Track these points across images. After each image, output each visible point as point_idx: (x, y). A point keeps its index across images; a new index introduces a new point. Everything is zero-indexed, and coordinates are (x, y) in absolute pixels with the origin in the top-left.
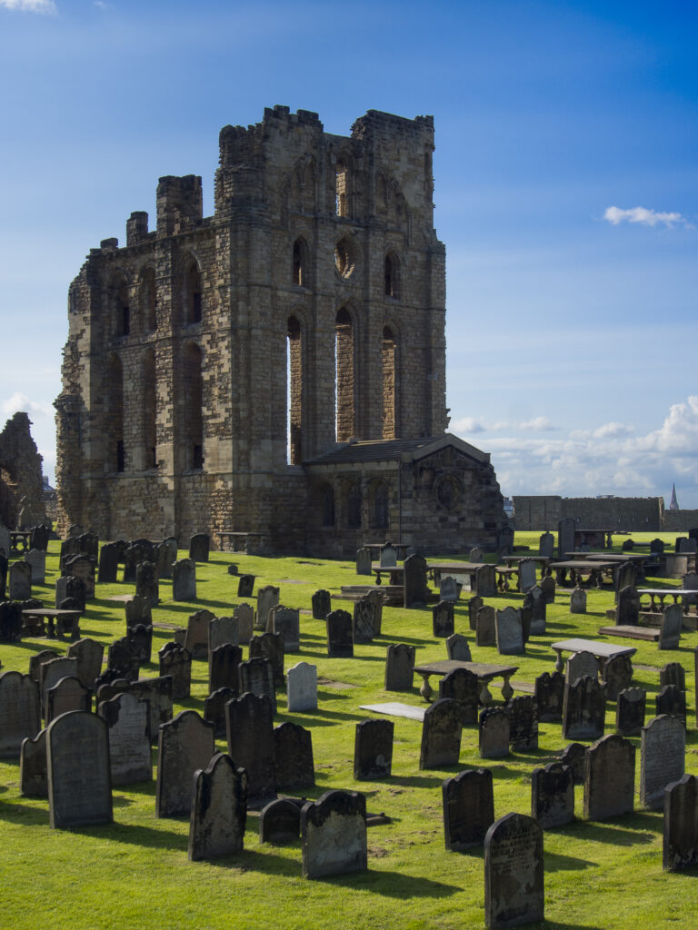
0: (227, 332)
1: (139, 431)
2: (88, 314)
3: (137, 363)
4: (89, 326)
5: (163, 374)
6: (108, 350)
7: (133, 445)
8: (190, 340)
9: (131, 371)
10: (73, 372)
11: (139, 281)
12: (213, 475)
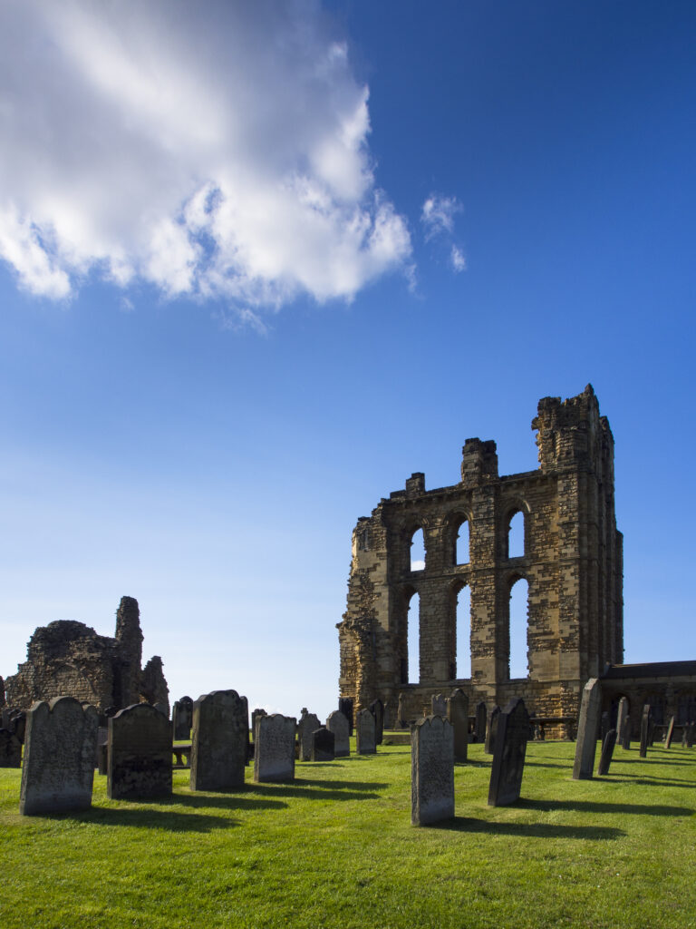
0: (574, 562)
1: (442, 648)
2: (384, 551)
3: (440, 591)
4: (385, 561)
5: (482, 599)
6: (401, 582)
7: (432, 660)
8: (513, 571)
9: (431, 598)
10: (362, 599)
11: (443, 523)
12: (543, 683)
